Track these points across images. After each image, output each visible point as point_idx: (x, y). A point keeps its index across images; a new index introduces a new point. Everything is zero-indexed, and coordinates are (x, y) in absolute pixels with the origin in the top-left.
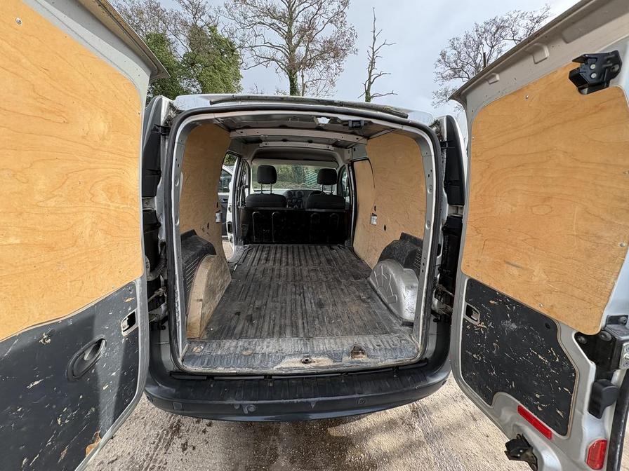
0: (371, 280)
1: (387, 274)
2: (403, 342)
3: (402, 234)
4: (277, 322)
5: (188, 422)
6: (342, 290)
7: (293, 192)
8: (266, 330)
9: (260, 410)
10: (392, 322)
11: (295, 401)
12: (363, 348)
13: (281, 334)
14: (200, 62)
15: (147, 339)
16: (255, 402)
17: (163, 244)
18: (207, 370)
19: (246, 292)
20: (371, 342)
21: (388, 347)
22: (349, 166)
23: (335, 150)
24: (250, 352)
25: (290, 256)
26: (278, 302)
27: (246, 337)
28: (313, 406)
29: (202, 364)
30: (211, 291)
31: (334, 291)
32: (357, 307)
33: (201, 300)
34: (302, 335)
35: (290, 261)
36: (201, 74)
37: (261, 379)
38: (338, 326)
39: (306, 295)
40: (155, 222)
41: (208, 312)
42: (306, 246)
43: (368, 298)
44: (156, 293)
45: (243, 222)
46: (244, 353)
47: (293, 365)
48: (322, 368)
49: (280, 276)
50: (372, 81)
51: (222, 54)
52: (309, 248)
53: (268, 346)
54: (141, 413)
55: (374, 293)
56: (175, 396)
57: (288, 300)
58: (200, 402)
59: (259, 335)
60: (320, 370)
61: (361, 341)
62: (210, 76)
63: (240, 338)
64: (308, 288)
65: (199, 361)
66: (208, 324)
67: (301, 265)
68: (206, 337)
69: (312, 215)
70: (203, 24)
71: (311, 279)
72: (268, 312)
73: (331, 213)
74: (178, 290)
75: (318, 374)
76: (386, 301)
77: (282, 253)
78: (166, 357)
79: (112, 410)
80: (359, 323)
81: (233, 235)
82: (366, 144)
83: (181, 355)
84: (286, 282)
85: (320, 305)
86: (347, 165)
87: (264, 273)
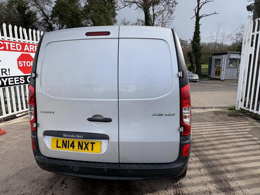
11: (97, 167)
14: (93, 9)
28: (105, 171)
36: (93, 16)
50: (200, 7)
51: (106, 3)
54: (37, 180)
62: (98, 16)
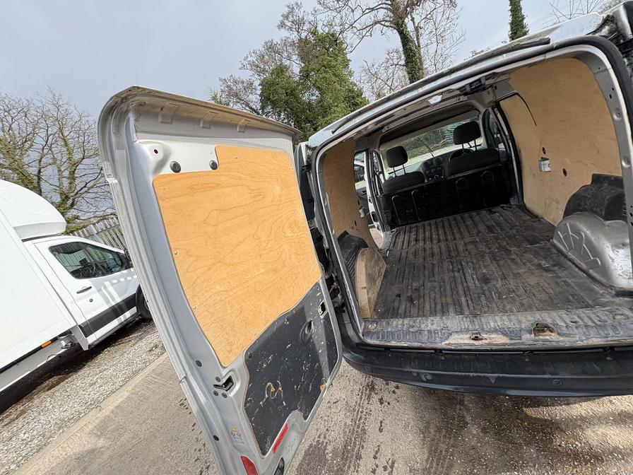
0: (555, 241)
1: (578, 232)
2: (618, 317)
3: (594, 176)
4: (438, 301)
5: (379, 383)
6: (513, 259)
7: (429, 162)
8: (429, 309)
9: (437, 379)
10: (597, 293)
11: (471, 374)
12: (550, 325)
13: (444, 312)
14: (313, 70)
15: (335, 320)
16: (430, 372)
17: (328, 250)
18: (383, 343)
19: (402, 274)
20: (561, 318)
21: (590, 323)
22: (493, 109)
23: (469, 99)
24: (416, 329)
25: (441, 232)
26: (435, 281)
27: (410, 316)
28: (493, 381)
29: (378, 338)
30: (371, 279)
31: (502, 263)
32: (538, 278)
33: (365, 288)
34: (467, 313)
35: (442, 237)
36: (316, 81)
37: (431, 353)
38: (513, 301)
39: (465, 271)
40: (319, 236)
41: (374, 296)
42: (458, 217)
43: (555, 265)
44: (333, 287)
45: (385, 209)
46: (411, 330)
47: (462, 342)
48: (497, 345)
49: (433, 255)
51: (328, 50)
52: (462, 218)
53: (432, 324)
55: (562, 258)
56: (364, 362)
57: (446, 278)
58: (384, 367)
59: (421, 314)
60: (494, 348)
61: (547, 317)
62: (324, 78)
63: (405, 316)
64: (467, 263)
65: (375, 336)
66: (375, 306)
67: (455, 239)
68: (376, 317)
69: (457, 182)
70: (306, 34)
71: (469, 253)
72: (427, 293)
73: (482, 172)
74: (346, 282)
75: (492, 350)
76: (584, 266)
77: (431, 230)
78: (351, 332)
79: (327, 366)
80: (543, 296)
81: (378, 223)
82: (509, 78)
83: (361, 331)
84: (441, 260)
85: (485, 280)
86: (490, 109)
87: (415, 254)
